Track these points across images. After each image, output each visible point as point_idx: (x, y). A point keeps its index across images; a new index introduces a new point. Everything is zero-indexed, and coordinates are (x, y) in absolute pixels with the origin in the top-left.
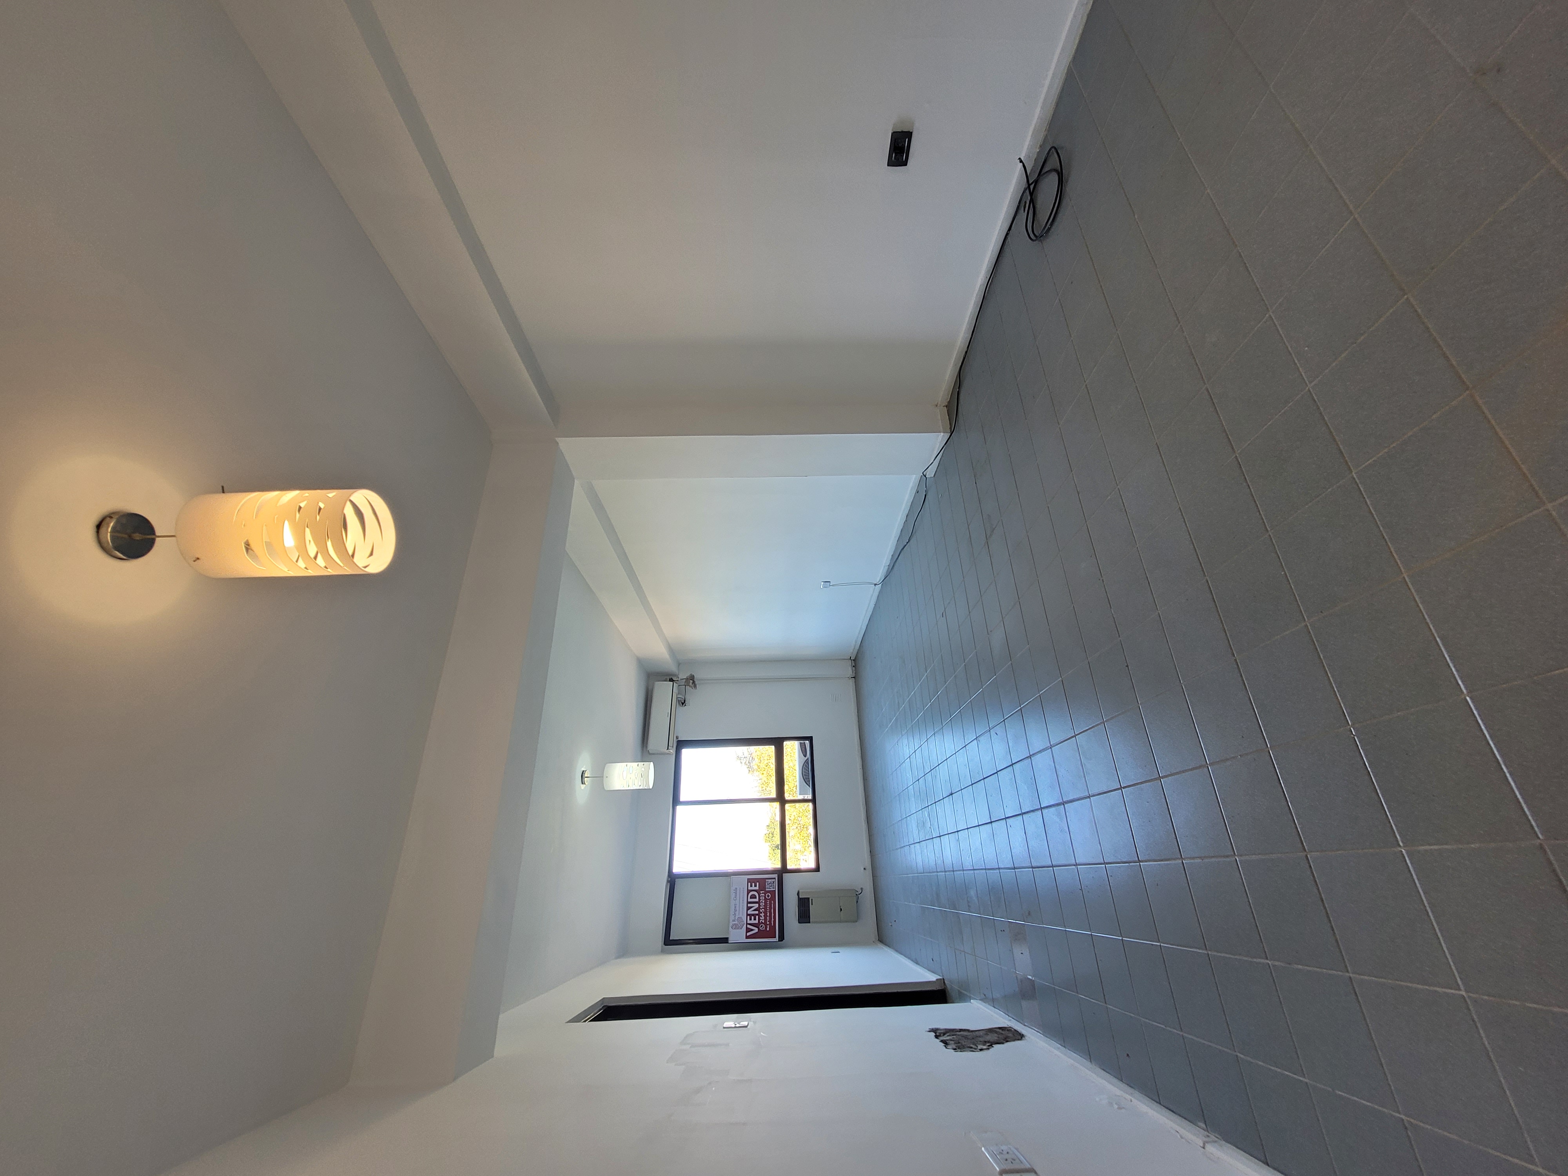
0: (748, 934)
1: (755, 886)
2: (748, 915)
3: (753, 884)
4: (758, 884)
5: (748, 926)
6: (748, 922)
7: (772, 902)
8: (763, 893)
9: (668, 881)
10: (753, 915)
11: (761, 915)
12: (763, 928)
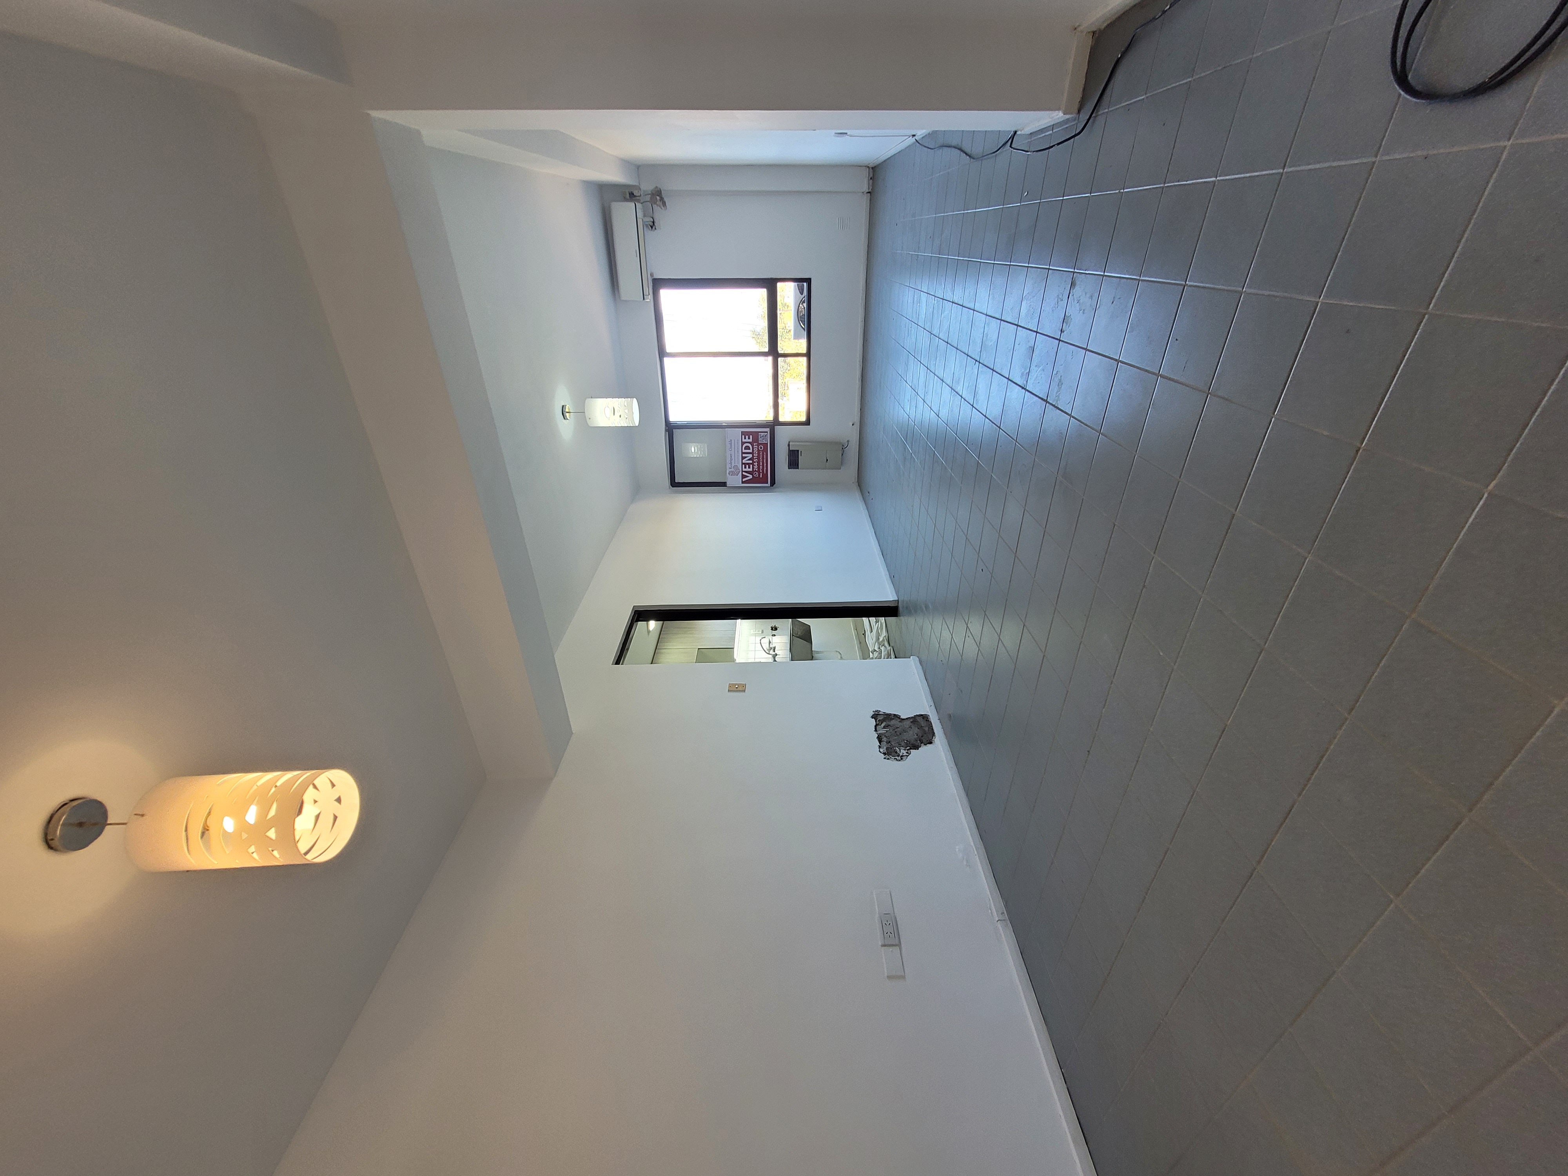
0: (744, 480)
1: (749, 438)
2: (743, 464)
3: (747, 437)
4: (751, 436)
5: (744, 473)
6: (743, 470)
7: (765, 453)
8: (756, 445)
9: (666, 430)
10: (748, 464)
11: (755, 464)
12: (756, 475)
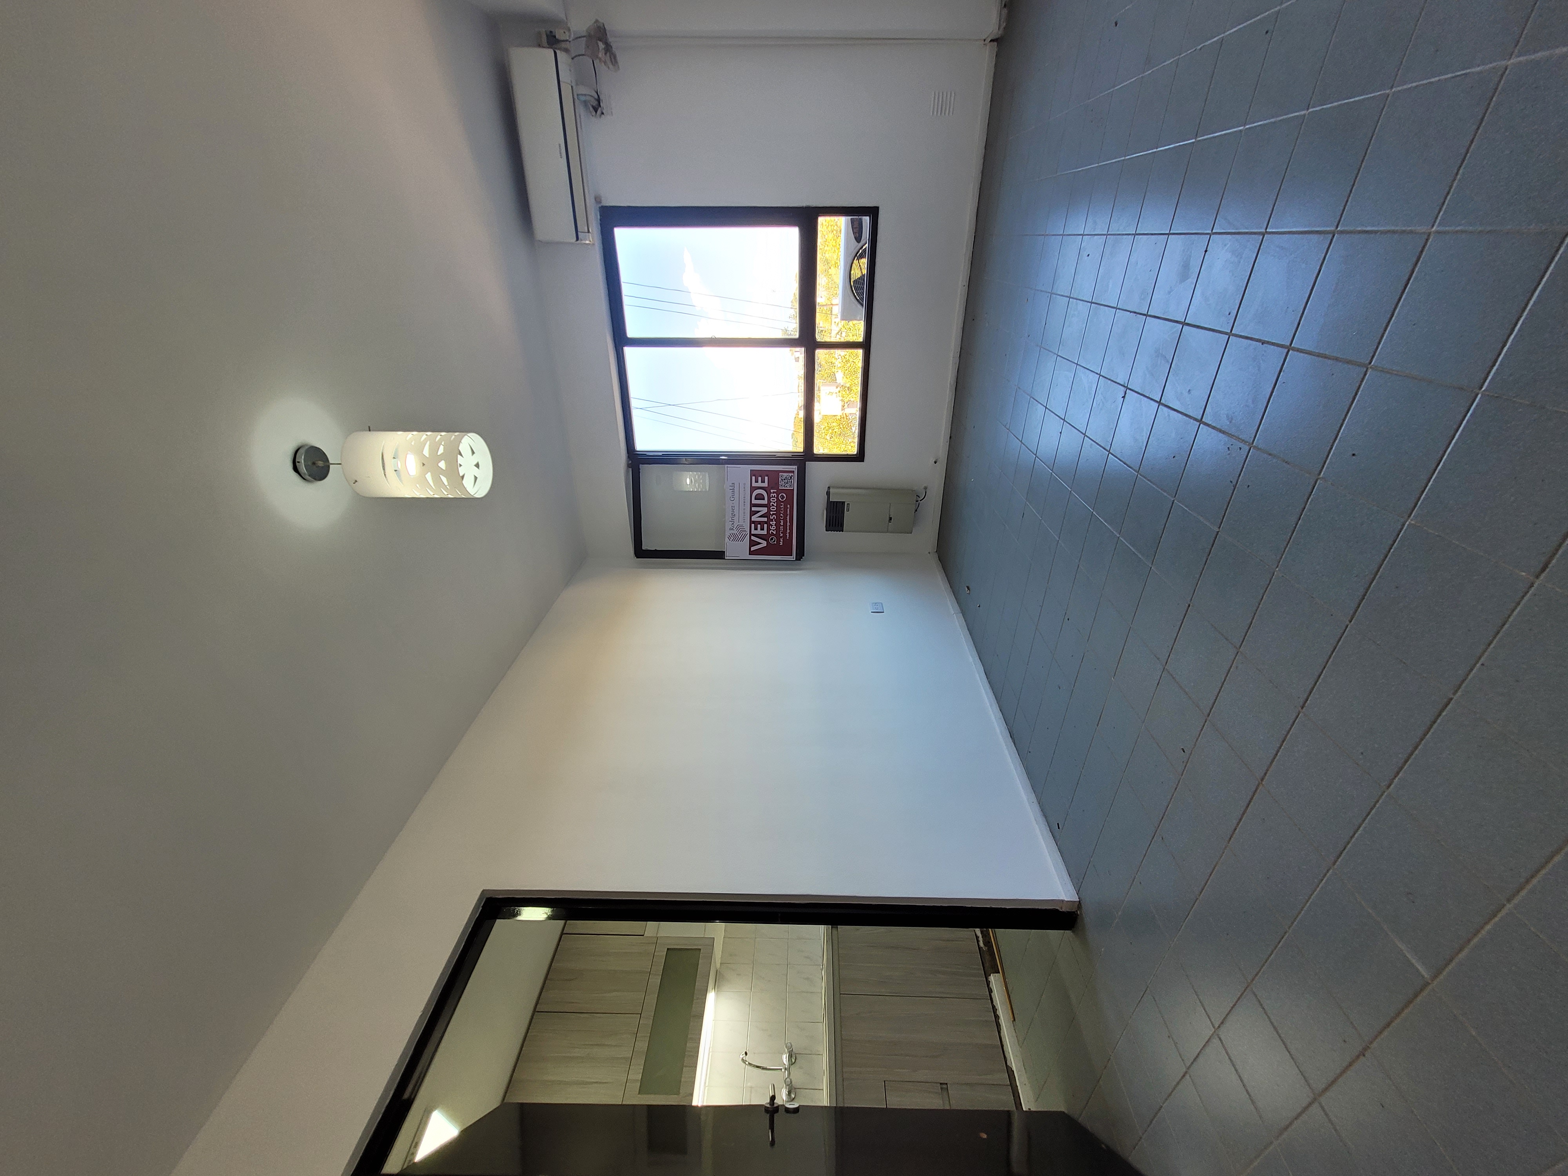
0: (753, 549)
1: (763, 481)
2: (751, 522)
3: (760, 479)
4: (766, 478)
5: (753, 538)
6: (752, 533)
7: (789, 506)
8: (774, 492)
9: (629, 466)
10: (760, 523)
11: (771, 523)
12: (774, 541)
